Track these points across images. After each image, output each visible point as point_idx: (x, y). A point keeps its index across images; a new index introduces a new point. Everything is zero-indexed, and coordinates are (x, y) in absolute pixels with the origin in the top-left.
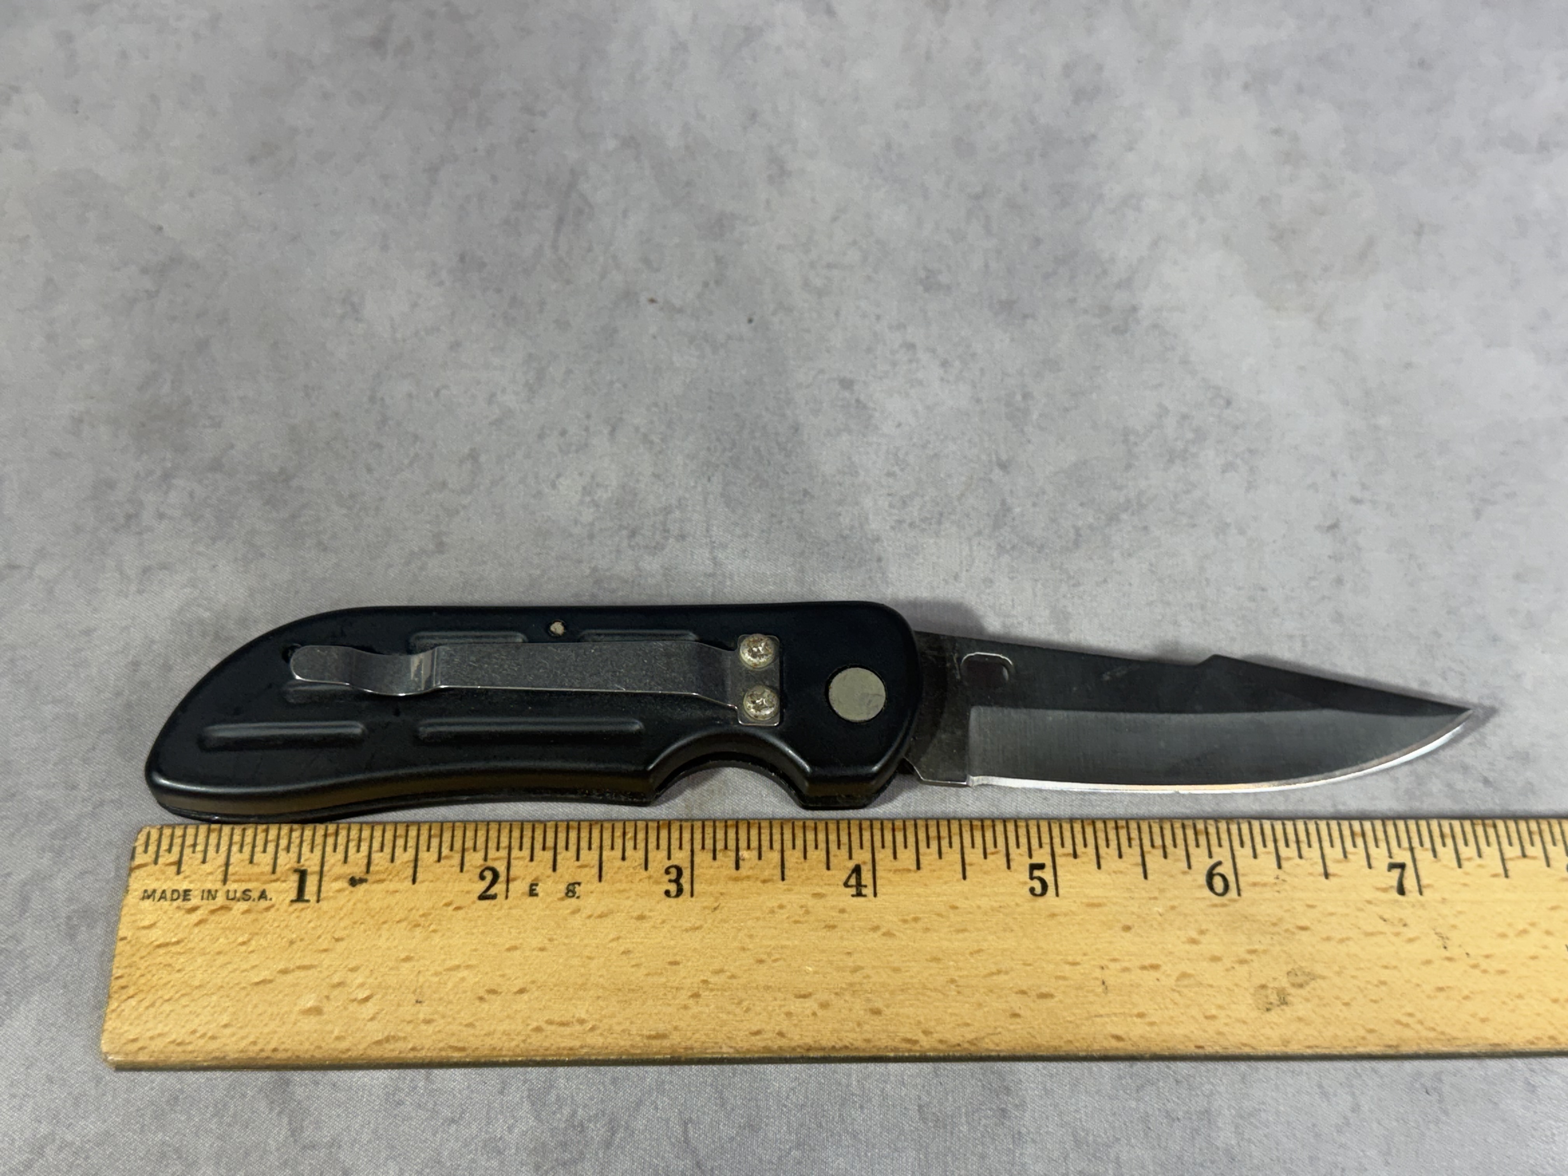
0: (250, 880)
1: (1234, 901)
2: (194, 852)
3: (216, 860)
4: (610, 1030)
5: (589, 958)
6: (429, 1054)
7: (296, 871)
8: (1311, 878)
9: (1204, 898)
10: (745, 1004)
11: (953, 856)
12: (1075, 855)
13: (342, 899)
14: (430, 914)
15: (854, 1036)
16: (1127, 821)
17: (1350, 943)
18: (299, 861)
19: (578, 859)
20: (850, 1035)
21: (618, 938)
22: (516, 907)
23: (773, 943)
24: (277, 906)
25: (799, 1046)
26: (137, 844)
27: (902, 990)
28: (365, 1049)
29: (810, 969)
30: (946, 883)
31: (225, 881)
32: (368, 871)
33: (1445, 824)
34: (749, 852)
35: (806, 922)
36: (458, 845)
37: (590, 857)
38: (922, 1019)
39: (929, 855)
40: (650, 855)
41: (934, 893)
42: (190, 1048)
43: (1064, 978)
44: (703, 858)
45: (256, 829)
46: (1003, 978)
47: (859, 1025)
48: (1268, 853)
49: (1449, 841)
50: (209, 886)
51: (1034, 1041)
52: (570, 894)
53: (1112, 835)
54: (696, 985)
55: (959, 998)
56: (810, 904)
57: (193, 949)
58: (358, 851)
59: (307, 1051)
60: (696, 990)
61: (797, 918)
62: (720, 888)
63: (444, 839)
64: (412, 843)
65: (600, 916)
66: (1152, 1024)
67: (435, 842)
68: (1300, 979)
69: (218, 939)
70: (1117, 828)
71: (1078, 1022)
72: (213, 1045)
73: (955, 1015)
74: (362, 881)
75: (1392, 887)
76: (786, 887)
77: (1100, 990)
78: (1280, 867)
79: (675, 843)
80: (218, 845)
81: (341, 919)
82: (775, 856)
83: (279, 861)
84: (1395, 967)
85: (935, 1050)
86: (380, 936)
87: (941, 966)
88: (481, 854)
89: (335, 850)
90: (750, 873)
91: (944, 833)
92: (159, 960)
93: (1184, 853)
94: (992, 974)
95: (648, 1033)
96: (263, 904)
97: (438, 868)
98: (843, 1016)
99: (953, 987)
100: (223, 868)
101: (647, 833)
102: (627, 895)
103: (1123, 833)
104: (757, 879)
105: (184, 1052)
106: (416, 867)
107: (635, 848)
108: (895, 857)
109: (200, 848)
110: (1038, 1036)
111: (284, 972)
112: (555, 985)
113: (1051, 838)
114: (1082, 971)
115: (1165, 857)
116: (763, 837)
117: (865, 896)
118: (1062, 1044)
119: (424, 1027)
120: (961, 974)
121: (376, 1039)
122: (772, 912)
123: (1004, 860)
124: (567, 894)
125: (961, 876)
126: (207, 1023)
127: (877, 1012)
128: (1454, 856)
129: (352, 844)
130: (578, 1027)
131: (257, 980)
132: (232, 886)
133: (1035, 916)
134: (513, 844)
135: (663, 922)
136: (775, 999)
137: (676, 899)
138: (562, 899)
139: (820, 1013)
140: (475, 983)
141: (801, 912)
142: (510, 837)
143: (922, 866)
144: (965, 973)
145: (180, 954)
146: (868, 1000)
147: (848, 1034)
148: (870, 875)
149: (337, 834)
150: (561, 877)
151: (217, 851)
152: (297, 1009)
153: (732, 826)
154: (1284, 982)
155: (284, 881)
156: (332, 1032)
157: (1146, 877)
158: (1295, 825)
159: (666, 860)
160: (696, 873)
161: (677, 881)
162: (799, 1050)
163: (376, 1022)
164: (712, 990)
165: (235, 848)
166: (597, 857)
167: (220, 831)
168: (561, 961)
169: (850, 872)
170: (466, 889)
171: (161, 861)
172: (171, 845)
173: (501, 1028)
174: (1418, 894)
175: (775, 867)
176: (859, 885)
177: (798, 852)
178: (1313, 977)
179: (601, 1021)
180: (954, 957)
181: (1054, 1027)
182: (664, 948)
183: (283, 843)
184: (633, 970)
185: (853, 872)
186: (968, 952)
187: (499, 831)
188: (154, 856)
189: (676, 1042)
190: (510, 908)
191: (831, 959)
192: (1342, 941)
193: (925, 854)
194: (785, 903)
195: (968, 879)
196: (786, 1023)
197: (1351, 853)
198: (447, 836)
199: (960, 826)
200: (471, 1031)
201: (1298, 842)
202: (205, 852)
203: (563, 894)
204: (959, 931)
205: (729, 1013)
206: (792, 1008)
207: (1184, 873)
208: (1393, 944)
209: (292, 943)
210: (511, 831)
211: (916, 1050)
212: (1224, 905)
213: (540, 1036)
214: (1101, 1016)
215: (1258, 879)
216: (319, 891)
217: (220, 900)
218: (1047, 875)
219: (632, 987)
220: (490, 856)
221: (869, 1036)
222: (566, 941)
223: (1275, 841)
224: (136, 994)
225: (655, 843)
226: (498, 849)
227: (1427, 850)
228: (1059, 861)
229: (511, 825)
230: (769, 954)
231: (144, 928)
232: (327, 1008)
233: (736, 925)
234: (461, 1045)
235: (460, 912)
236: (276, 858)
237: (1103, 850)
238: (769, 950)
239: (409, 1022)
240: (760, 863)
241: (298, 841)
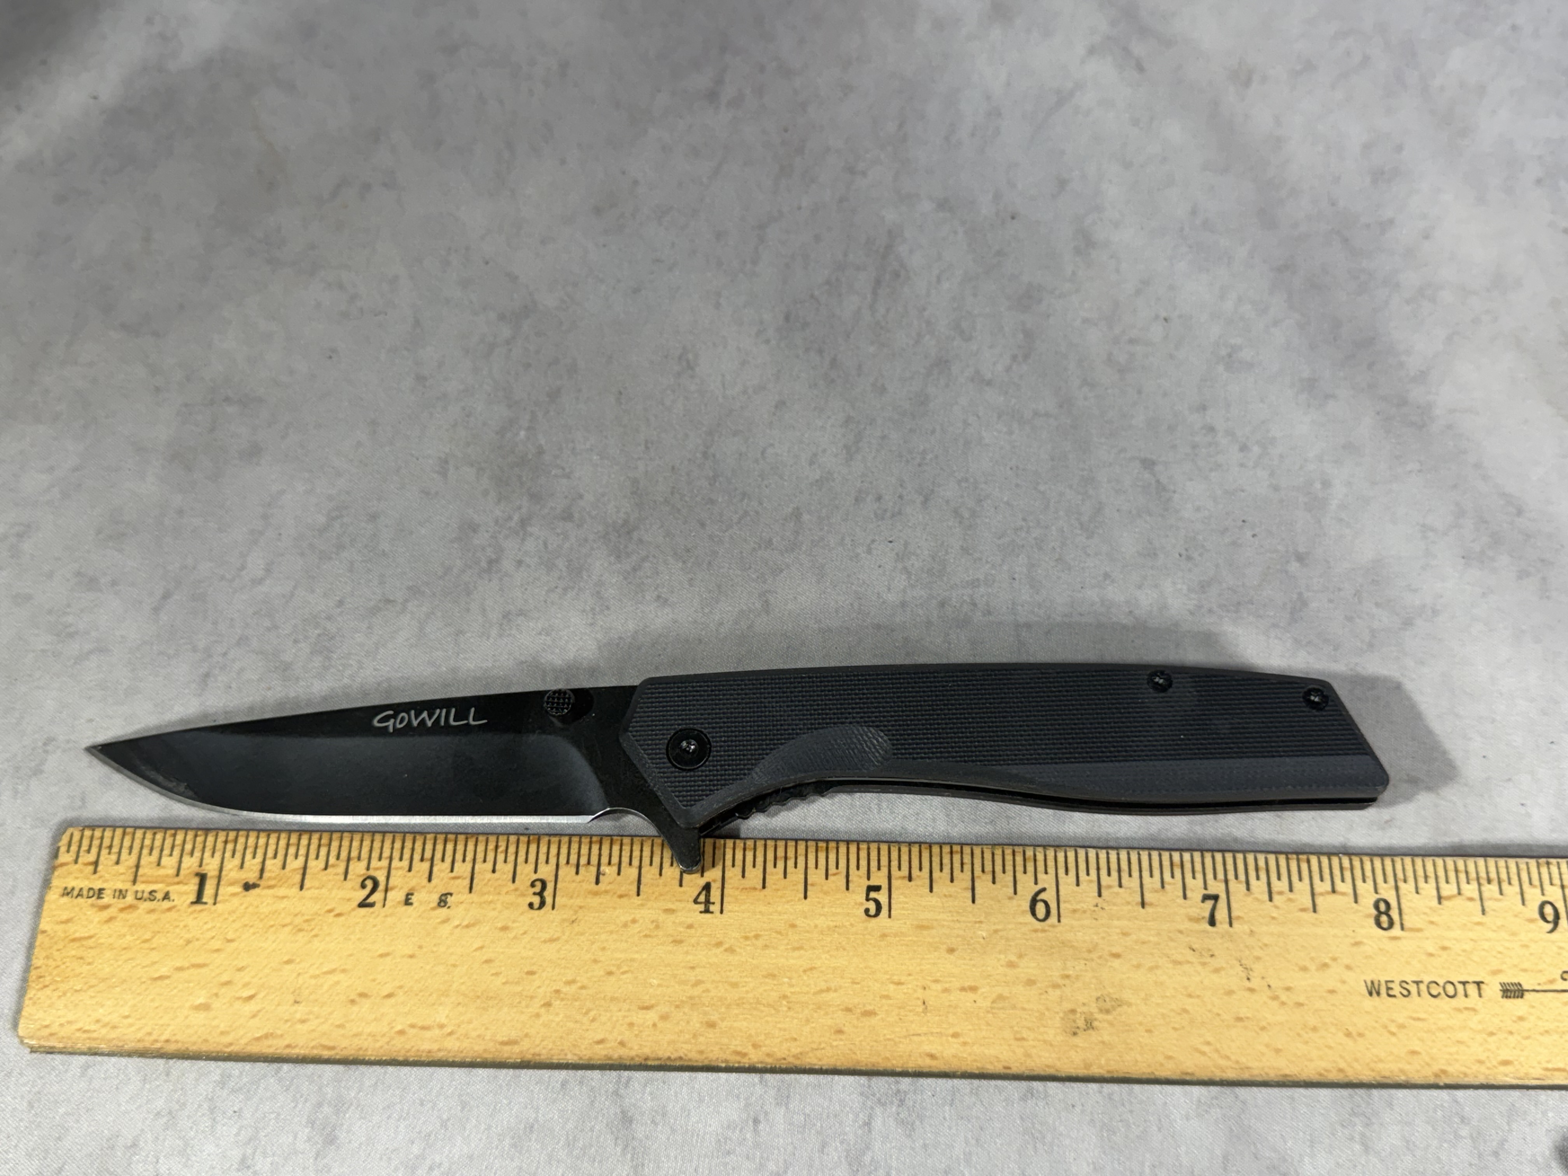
0: (156, 882)
1: (1053, 926)
2: (109, 853)
3: (128, 860)
4: (467, 1036)
5: (454, 966)
6: (302, 1052)
7: (197, 874)
8: (1130, 907)
9: (1026, 924)
10: (592, 1014)
11: (797, 876)
12: (910, 879)
13: (236, 901)
14: (314, 919)
15: (688, 1047)
16: (962, 845)
17: (1159, 972)
18: (201, 865)
19: (452, 871)
20: (686, 1046)
21: (481, 948)
22: (392, 915)
23: (622, 956)
24: (179, 907)
25: (637, 1056)
26: (60, 844)
27: (738, 1005)
28: (246, 1044)
29: (655, 981)
30: (788, 902)
31: (134, 882)
32: (261, 877)
33: (1261, 858)
34: (610, 867)
35: (656, 936)
36: (344, 854)
37: (463, 869)
38: (753, 1032)
39: (775, 875)
40: (518, 868)
41: (776, 911)
42: (95, 1035)
43: (887, 997)
44: (566, 872)
45: (165, 833)
46: (832, 995)
47: (695, 1036)
48: (1091, 881)
49: (1263, 875)
50: (120, 886)
51: (854, 1056)
52: (442, 904)
53: (947, 860)
54: (548, 994)
55: (790, 1014)
56: (661, 919)
57: (102, 944)
58: (254, 857)
59: (194, 1043)
60: (548, 999)
61: (647, 932)
62: (578, 902)
63: (332, 848)
64: (302, 851)
65: (467, 926)
66: (965, 1044)
67: (323, 851)
68: (1108, 1005)
69: (125, 936)
70: (951, 853)
71: (897, 1040)
72: (113, 1035)
73: (785, 1030)
74: (255, 886)
75: (1203, 918)
76: (640, 902)
77: (920, 1009)
78: (1100, 895)
79: (542, 857)
80: (131, 848)
81: (234, 921)
82: (634, 872)
83: (184, 865)
84: (1198, 996)
85: (761, 1062)
86: (267, 939)
87: (775, 982)
88: (364, 864)
89: (233, 856)
90: (608, 888)
91: (791, 853)
92: (73, 953)
93: (1012, 879)
94: (822, 991)
95: (499, 1038)
96: (166, 904)
97: (324, 876)
98: (680, 1028)
99: (784, 1002)
100: (134, 870)
101: (517, 847)
102: (492, 906)
103: (957, 858)
104: (615, 893)
105: (89, 1038)
106: (304, 874)
107: (505, 861)
108: (743, 876)
109: (115, 850)
110: (858, 1052)
111: (180, 969)
112: (421, 991)
113: (890, 861)
114: (905, 991)
115: (994, 882)
116: (624, 853)
117: (712, 913)
118: (880, 1061)
119: (299, 1026)
120: (793, 990)
121: (258, 1035)
122: (625, 925)
123: (845, 881)
124: (439, 904)
125: (802, 896)
126: (110, 1014)
127: (712, 1025)
128: (1266, 889)
129: (249, 851)
130: (437, 1032)
131: (157, 975)
132: (140, 887)
133: (867, 937)
134: (394, 854)
135: (525, 933)
136: (620, 1010)
137: (537, 912)
138: (433, 909)
139: (660, 1025)
140: (348, 987)
141: (652, 926)
142: (392, 848)
143: (767, 885)
144: (798, 989)
145: (91, 948)
146: (705, 1013)
147: (683, 1046)
148: (719, 893)
149: (236, 841)
150: (435, 887)
151: (130, 853)
152: (188, 1005)
153: (596, 842)
154: (1093, 1008)
155: (186, 884)
156: (218, 1026)
157: (973, 901)
158: (1118, 854)
159: (533, 873)
160: (558, 886)
161: (541, 894)
162: (637, 1059)
163: (257, 1019)
164: (562, 1000)
165: (145, 851)
166: (469, 869)
167: (134, 834)
168: (428, 967)
169: (700, 889)
170: (348, 896)
171: (80, 860)
172: (90, 846)
173: (368, 1030)
174: (1227, 926)
175: (632, 883)
176: (708, 902)
177: (655, 869)
178: (1120, 1003)
179: (459, 1026)
180: (788, 974)
181: (875, 1044)
182: (522, 958)
183: (188, 847)
184: (493, 978)
185: (703, 889)
186: (801, 969)
187: (383, 842)
188: (74, 857)
189: (526, 1049)
190: (386, 916)
191: (676, 972)
192: (1151, 969)
193: (772, 874)
194: (638, 917)
195: (808, 899)
196: (627, 1033)
197: (1169, 884)
198: (335, 844)
199: (807, 847)
200: (342, 1031)
201: (1119, 870)
202: (119, 853)
203: (435, 904)
204: (795, 949)
205: (576, 1022)
206: (634, 1019)
207: (1010, 898)
208: (1199, 974)
209: (188, 942)
210: (393, 842)
211: (746, 1062)
212: (1044, 931)
213: (403, 1039)
214: (919, 1035)
215: (1078, 907)
216: (216, 895)
217: (130, 899)
218: (882, 897)
219: (491, 994)
220: (373, 865)
221: (703, 1048)
222: (435, 949)
223: (1098, 869)
224: (51, 984)
225: (524, 857)
226: (380, 859)
227: (1240, 882)
228: (894, 882)
229: (394, 837)
230: (619, 967)
231: (62, 922)
232: (216, 1004)
233: (591, 937)
234: (331, 1044)
235: (342, 919)
236: (180, 862)
237: (936, 874)
238: (618, 962)
239: (287, 1021)
240: (619, 878)
241: (201, 846)
